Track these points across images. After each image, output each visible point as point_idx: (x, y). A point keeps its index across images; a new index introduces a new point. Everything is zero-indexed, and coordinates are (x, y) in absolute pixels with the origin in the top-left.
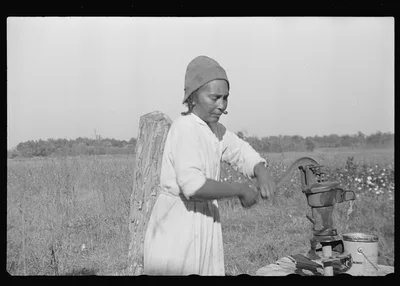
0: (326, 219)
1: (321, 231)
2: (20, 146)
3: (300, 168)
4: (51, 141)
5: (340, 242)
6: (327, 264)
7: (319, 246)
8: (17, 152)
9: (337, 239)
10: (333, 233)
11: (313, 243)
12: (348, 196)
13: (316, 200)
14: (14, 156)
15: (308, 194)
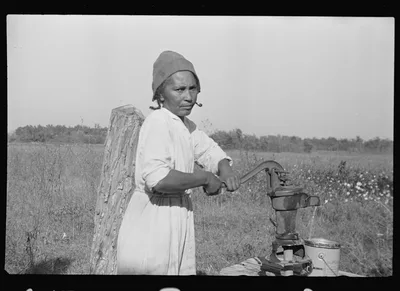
0: (288, 223)
1: (283, 235)
2: (19, 131)
3: (267, 170)
4: (50, 127)
5: (302, 247)
6: (287, 268)
7: (280, 249)
8: (15, 136)
9: (298, 243)
10: (294, 237)
11: (274, 246)
12: (313, 201)
13: (280, 203)
14: (13, 140)
15: (273, 197)
